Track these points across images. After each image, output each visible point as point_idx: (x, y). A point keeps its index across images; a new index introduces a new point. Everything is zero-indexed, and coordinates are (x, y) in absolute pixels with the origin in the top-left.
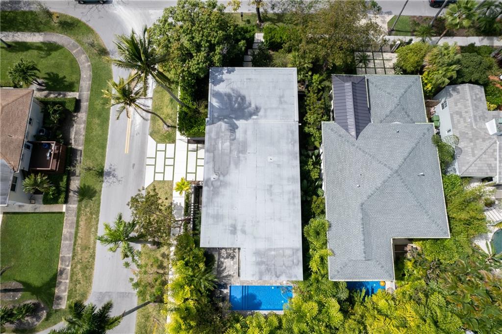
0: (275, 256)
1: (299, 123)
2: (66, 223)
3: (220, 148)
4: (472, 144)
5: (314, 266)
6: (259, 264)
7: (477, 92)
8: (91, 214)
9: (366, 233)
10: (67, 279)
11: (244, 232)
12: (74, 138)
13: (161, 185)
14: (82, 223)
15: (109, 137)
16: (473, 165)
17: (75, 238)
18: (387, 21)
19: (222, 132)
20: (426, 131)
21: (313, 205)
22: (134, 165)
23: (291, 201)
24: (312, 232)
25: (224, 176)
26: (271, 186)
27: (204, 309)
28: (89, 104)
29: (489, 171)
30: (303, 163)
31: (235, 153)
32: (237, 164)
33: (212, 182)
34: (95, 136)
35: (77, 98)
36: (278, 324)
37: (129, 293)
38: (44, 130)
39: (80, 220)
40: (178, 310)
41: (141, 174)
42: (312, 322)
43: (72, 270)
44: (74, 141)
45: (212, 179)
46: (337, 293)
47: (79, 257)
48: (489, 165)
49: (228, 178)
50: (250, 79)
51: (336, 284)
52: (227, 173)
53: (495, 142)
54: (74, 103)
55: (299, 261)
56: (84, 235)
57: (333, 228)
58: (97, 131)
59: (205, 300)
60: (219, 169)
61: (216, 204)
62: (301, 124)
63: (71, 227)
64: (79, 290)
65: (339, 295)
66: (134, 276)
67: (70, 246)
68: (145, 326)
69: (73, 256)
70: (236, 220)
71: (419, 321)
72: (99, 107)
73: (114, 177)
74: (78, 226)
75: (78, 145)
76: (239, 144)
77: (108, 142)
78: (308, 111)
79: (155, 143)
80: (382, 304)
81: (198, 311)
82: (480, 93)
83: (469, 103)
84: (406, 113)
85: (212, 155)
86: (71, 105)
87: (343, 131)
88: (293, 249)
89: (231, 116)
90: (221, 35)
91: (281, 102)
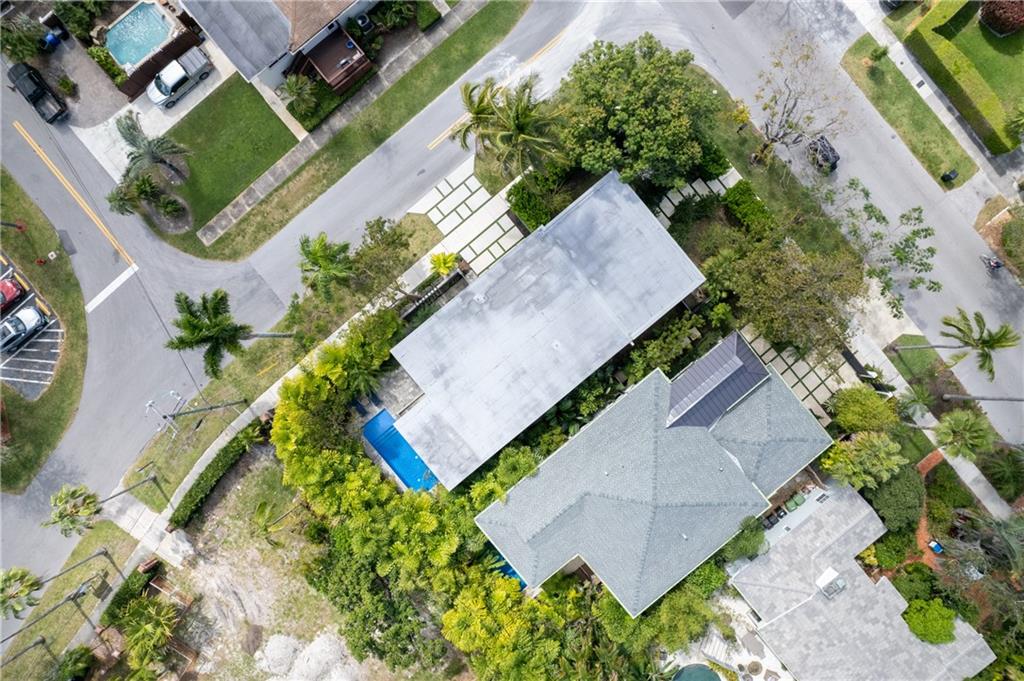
0: (449, 441)
1: (634, 341)
2: (290, 156)
3: (519, 275)
4: (787, 568)
5: (477, 490)
6: (427, 430)
7: (871, 528)
8: (325, 175)
9: (560, 520)
10: (236, 218)
11: (447, 385)
12: (391, 64)
13: (427, 227)
14: (305, 175)
15: (430, 105)
16: (758, 587)
17: (284, 183)
18: (904, 333)
19: (541, 259)
20: (750, 503)
21: (546, 437)
22: (423, 171)
23: (526, 410)
24: (511, 460)
25: (491, 308)
26: (524, 372)
27: (334, 407)
28: (449, 38)
29: (765, 610)
30: (589, 384)
31: (528, 297)
32: (519, 310)
33: (472, 300)
34: (416, 87)
35: (443, 15)
36: (384, 499)
37: (281, 302)
38: (368, 21)
39: (307, 168)
40: (310, 376)
41: (419, 190)
42: (414, 534)
43: (249, 214)
44: (388, 67)
45: (475, 298)
46: (470, 537)
47: (269, 209)
48: (773, 607)
49: (492, 316)
50: (641, 233)
51: (477, 530)
52: (496, 309)
53: (809, 595)
54: (431, 20)
55: (465, 471)
56: (295, 190)
57: (535, 481)
58: (423, 84)
59: (343, 398)
60: (495, 295)
61: (450, 327)
62: (633, 344)
63: (290, 166)
64: (237, 244)
65: (469, 541)
66: (301, 296)
67: (270, 186)
68: (265, 352)
69: (263, 201)
70: (452, 365)
71: (509, 643)
72: (455, 55)
73: (389, 160)
74: (298, 173)
75: (386, 78)
76: (545, 292)
77: (422, 112)
78: (661, 338)
79: (472, 171)
80: (499, 594)
81: (328, 401)
82: (872, 532)
83: (844, 528)
84: (759, 462)
85: (503, 271)
86: (428, 19)
87: (665, 403)
88: (474, 454)
89: (572, 252)
90: (661, 155)
91: (641, 298)
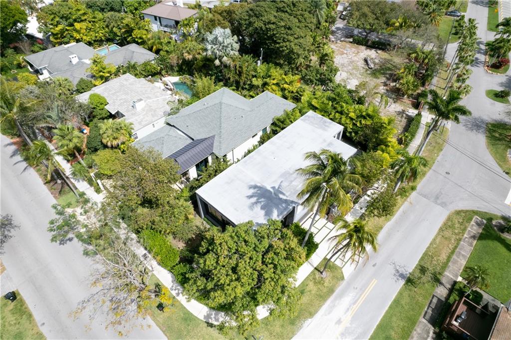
2: (460, 267)
8: (432, 257)
10: (470, 230)
14: (444, 257)
15: (387, 308)
17: (454, 251)
22: (374, 265)
26: (288, 148)
34: (402, 320)
39: (445, 260)
43: (463, 233)
44: (429, 333)
47: (454, 236)
56: (445, 248)
58: (398, 323)
63: (457, 261)
64: (460, 218)
67: (461, 249)
69: (460, 240)
73: (397, 270)
74: (449, 257)
77: (390, 303)
79: (343, 270)
